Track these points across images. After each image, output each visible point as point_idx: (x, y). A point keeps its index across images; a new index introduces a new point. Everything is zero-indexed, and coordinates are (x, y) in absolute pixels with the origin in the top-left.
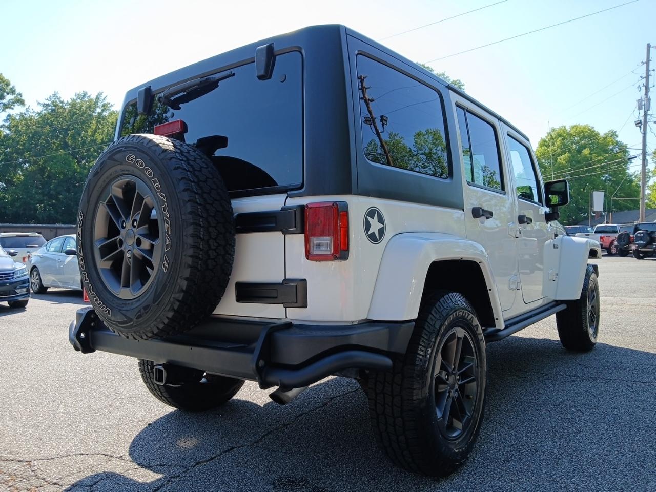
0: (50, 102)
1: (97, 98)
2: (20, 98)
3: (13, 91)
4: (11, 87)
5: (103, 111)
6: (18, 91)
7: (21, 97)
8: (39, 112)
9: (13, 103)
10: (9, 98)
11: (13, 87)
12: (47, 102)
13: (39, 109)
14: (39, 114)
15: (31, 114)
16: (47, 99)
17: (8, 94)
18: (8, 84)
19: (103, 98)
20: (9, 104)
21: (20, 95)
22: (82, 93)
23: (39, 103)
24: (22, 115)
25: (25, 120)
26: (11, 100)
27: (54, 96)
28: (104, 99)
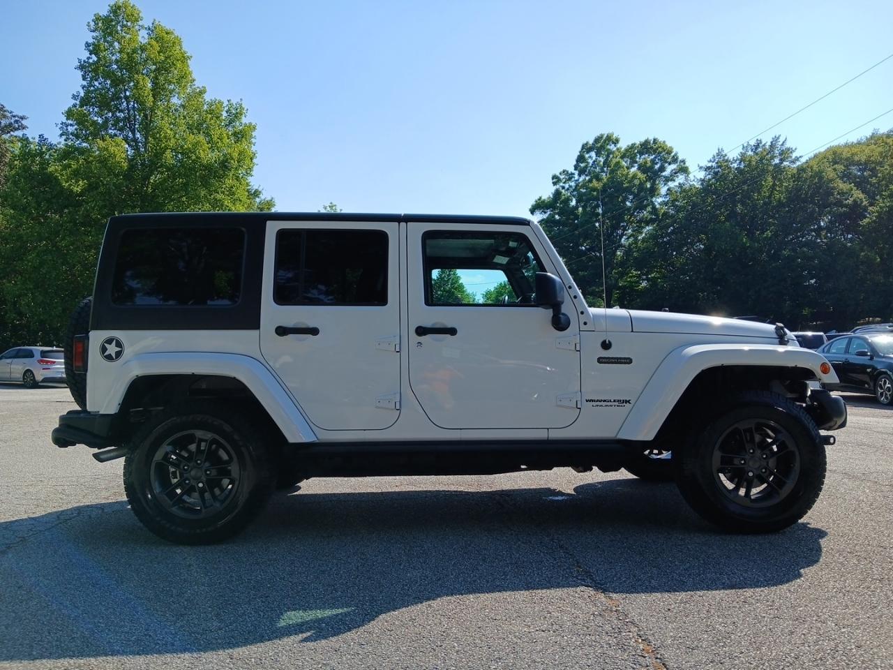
0: (714, 164)
1: (772, 146)
2: (683, 166)
3: (675, 160)
4: (672, 154)
5: (782, 161)
6: (680, 158)
7: (684, 164)
8: (703, 178)
9: (676, 173)
10: (670, 168)
11: (676, 154)
12: (710, 165)
13: (701, 175)
14: (702, 181)
15: (691, 183)
16: (710, 161)
17: (670, 164)
18: (669, 152)
19: (780, 143)
20: (671, 176)
21: (683, 161)
22: (753, 143)
23: (701, 168)
24: (680, 186)
25: (685, 191)
26: (674, 169)
27: (718, 155)
28: (782, 145)
